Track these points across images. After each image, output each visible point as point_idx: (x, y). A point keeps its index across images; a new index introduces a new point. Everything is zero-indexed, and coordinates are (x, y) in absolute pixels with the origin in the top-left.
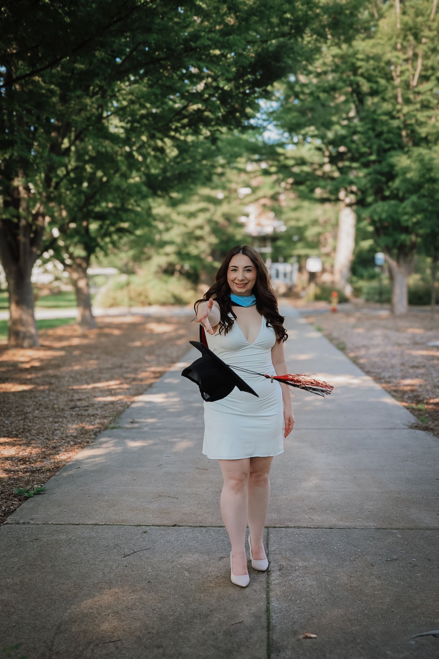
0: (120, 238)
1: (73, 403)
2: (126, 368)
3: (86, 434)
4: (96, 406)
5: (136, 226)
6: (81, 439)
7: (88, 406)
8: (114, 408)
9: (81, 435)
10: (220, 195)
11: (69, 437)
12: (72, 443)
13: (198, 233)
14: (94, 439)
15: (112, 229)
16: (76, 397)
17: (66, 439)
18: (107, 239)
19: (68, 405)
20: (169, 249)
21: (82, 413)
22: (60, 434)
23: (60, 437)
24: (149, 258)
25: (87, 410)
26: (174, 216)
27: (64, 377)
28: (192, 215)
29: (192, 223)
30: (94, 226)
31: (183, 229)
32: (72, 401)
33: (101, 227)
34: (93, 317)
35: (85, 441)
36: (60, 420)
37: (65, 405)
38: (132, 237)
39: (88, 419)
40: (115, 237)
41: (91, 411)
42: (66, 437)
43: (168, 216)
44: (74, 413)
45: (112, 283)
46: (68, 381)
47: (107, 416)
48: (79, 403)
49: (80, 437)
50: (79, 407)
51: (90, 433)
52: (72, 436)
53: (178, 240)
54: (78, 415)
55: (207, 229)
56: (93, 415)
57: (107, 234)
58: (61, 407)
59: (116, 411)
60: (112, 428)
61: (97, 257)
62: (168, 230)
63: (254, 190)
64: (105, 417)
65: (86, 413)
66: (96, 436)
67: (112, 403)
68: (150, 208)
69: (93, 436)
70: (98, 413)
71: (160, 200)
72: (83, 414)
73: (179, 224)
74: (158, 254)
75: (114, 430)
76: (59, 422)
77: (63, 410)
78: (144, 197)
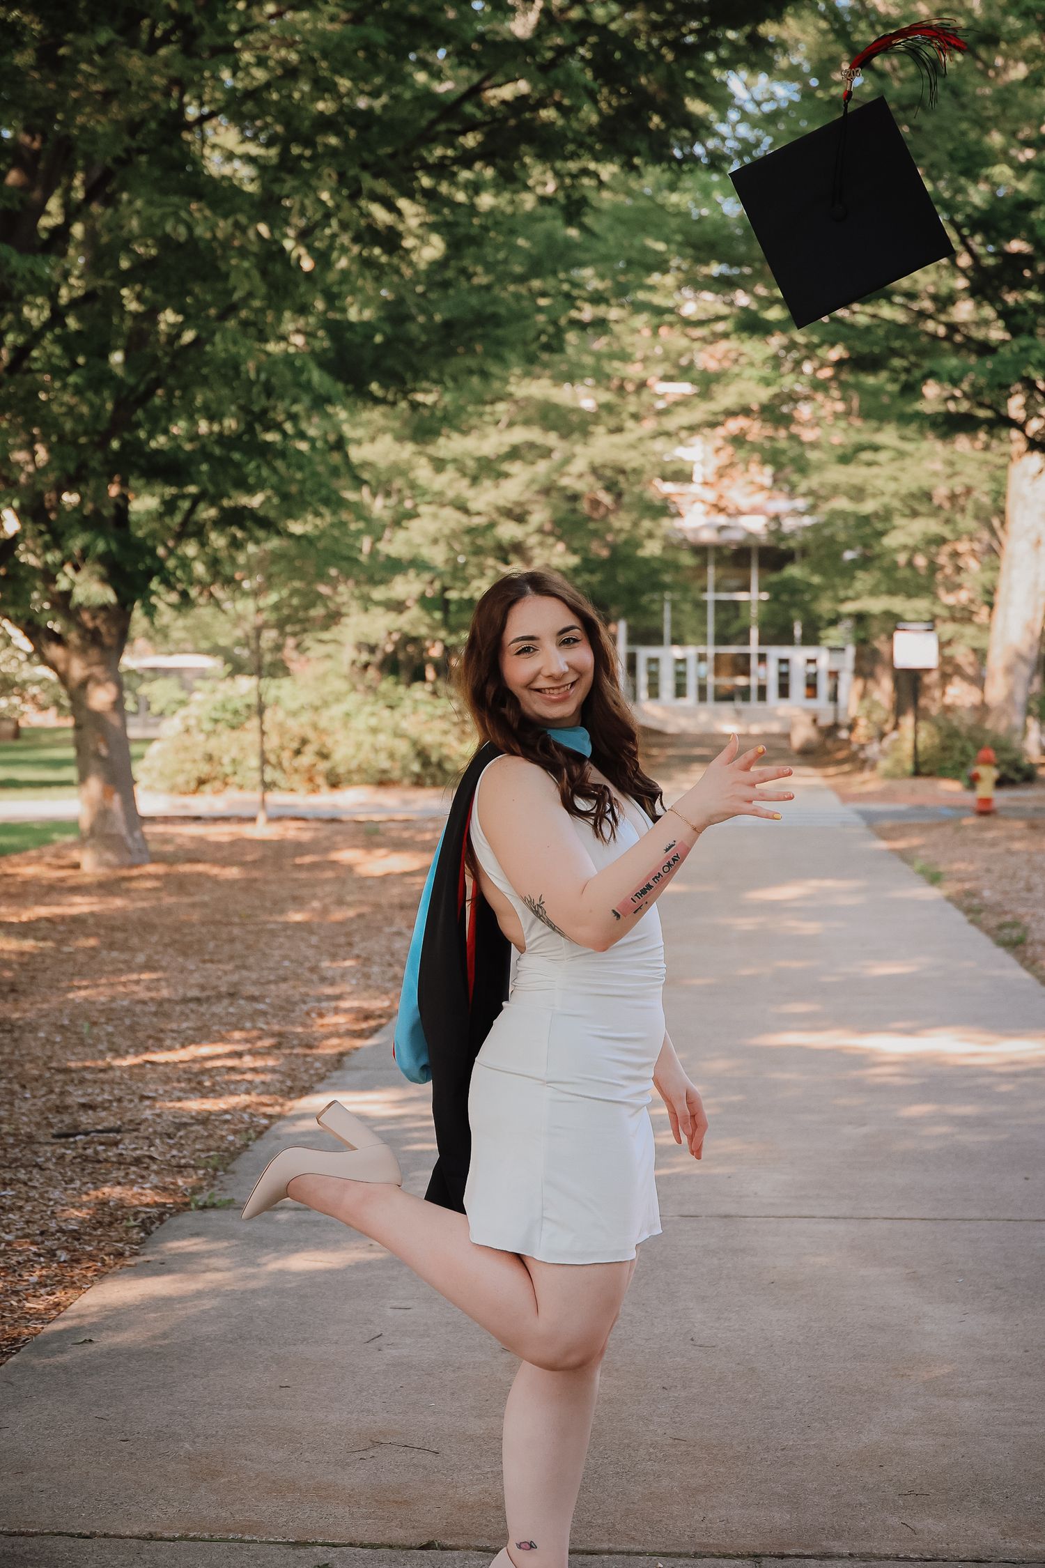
0: (236, 544)
1: (67, 1119)
2: (253, 999)
3: (110, 1224)
4: (146, 1130)
5: (292, 504)
6: (95, 1244)
7: (118, 1131)
8: (210, 1136)
9: (95, 1229)
10: (585, 398)
11: (53, 1234)
12: (63, 1256)
13: (508, 531)
14: (141, 1242)
15: (208, 513)
16: (77, 1096)
17: (43, 1242)
18: (191, 549)
19: (50, 1125)
20: (406, 587)
21: (96, 1152)
22: (21, 1225)
23: (19, 1233)
24: (334, 617)
25: (116, 1144)
26: (423, 473)
27: (34, 1029)
28: (488, 469)
29: (486, 498)
30: (144, 504)
31: (453, 518)
32: (61, 1109)
33: (169, 506)
34: (135, 820)
35: (108, 1249)
36: (22, 1174)
37: (38, 1124)
38: (274, 543)
39: (118, 1174)
40: (218, 540)
41: (129, 1147)
42: (42, 1233)
43: (401, 470)
44: (70, 1153)
46: (49, 1041)
47: (186, 1166)
48: (85, 1119)
49: (90, 1235)
50: (87, 1133)
51: (125, 1223)
52: (61, 1230)
53: (437, 556)
54: (86, 1159)
55: (540, 516)
56: (137, 1161)
57: (192, 530)
58: (25, 1130)
59: (218, 1149)
60: (204, 1207)
61: (150, 611)
62: (402, 518)
63: (707, 383)
64: (181, 1169)
65: (112, 1153)
66: (149, 1233)
67: (204, 1119)
68: (340, 444)
69: (136, 1235)
70: (154, 1152)
71: (375, 415)
72: (103, 1156)
73: (439, 500)
74: (367, 603)
75: (212, 1214)
76: (18, 1181)
77: (31, 1139)
78: (321, 402)
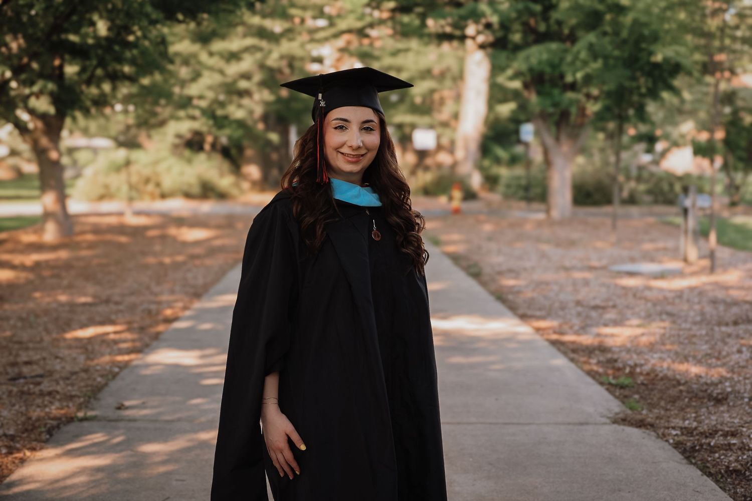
0: (115, 88)
1: (16, 370)
2: (117, 303)
3: (32, 430)
4: (57, 376)
5: (142, 70)
6: (22, 442)
7: (41, 376)
8: (88, 379)
9: (23, 433)
13: (243, 84)
14: (46, 441)
15: (101, 72)
16: (23, 357)
18: (93, 90)
19: (7, 373)
21: (29, 389)
24: (162, 123)
25: (39, 384)
26: (204, 57)
27: (7, 319)
28: (233, 57)
29: (233, 69)
30: (71, 70)
31: (217, 78)
32: (14, 364)
33: (83, 70)
34: (67, 216)
38: (135, 88)
39: (39, 401)
40: (106, 87)
41: (46, 386)
43: (194, 56)
44: (15, 389)
45: (102, 161)
47: (74, 396)
48: (26, 370)
49: (20, 437)
50: (25, 378)
51: (39, 430)
53: (209, 94)
54: (22, 393)
55: (257, 77)
56: (49, 394)
57: (93, 81)
59: (91, 386)
60: (82, 420)
62: (194, 78)
64: (71, 398)
65: (37, 390)
66: (51, 435)
67: (86, 370)
68: (163, 42)
69: (45, 436)
70: (59, 388)
71: (180, 28)
72: (32, 391)
73: (211, 69)
74: (177, 117)
75: (85, 424)
78: (154, 22)
